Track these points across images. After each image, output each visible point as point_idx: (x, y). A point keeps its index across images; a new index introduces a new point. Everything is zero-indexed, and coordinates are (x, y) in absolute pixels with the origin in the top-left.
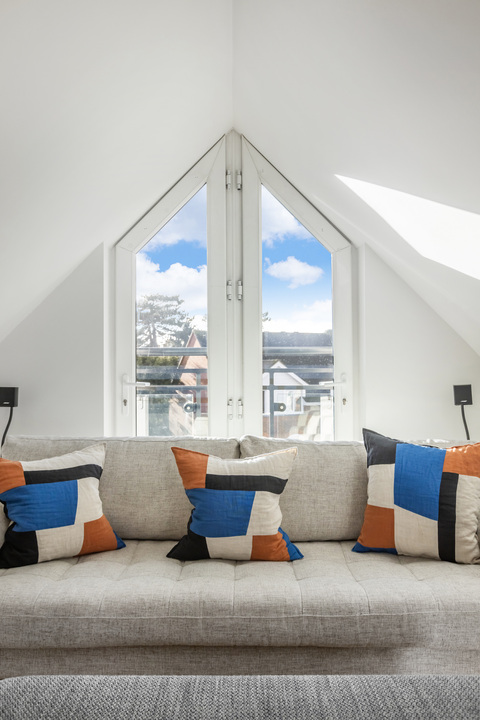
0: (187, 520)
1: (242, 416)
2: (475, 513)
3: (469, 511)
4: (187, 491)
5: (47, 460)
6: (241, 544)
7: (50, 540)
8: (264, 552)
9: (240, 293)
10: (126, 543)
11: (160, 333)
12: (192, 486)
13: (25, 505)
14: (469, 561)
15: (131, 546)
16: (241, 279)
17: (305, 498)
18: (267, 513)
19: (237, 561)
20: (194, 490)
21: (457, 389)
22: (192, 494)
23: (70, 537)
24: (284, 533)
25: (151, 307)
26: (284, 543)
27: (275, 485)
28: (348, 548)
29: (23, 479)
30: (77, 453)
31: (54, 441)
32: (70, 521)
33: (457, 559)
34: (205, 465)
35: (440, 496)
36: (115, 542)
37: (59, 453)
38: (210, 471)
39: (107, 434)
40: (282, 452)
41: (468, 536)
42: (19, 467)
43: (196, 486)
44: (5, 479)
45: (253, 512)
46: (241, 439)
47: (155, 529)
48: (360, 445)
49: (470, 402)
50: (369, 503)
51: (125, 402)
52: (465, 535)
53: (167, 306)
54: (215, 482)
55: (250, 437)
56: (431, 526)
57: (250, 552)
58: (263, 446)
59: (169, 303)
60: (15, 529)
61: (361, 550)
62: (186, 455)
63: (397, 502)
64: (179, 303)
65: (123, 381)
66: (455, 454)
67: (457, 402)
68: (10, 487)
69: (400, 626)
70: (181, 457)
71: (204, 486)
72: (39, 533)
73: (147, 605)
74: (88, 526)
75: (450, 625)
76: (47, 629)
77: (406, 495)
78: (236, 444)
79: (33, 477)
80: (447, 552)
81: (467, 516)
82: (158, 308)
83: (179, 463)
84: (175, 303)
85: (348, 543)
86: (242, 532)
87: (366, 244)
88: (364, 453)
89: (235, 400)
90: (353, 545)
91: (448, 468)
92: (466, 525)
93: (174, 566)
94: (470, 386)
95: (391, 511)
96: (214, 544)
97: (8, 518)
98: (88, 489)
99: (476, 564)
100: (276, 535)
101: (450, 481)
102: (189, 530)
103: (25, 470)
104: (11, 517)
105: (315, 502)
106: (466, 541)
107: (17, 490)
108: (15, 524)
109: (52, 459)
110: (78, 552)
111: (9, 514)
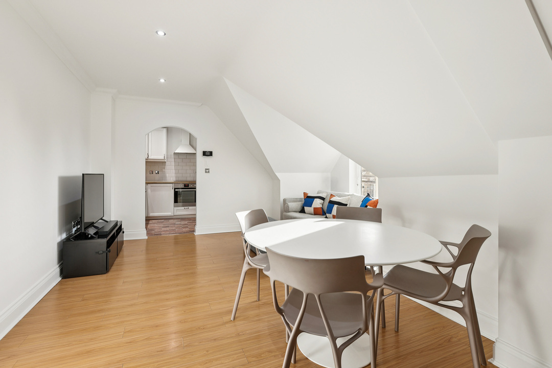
23: (310, 210)
38: (331, 199)
40: (348, 197)
74: (314, 208)
103: (308, 195)
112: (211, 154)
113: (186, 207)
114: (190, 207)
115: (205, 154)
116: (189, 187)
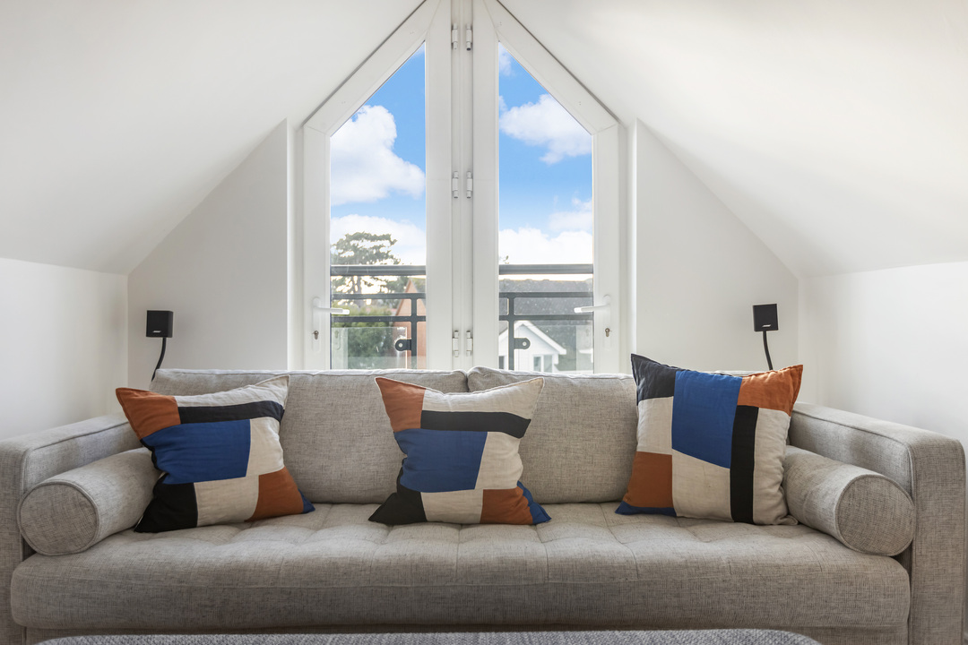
0: (397, 473)
1: (472, 352)
2: (780, 458)
3: (771, 456)
4: (397, 434)
5: (210, 395)
6: (467, 501)
7: (212, 495)
9: (470, 188)
10: (315, 506)
11: (366, 283)
12: (403, 426)
13: (180, 449)
14: (771, 520)
15: (321, 511)
16: (471, 170)
17: (555, 446)
18: (503, 460)
19: (461, 524)
20: (406, 431)
21: (757, 309)
22: (402, 438)
23: (240, 492)
24: (525, 489)
25: (355, 248)
26: (526, 501)
27: (514, 425)
28: (610, 510)
29: (178, 416)
30: (251, 388)
31: (220, 376)
32: (240, 471)
33: (755, 518)
34: (420, 399)
35: (734, 436)
36: (301, 503)
37: (225, 388)
38: (427, 406)
39: (291, 367)
41: (770, 487)
42: (173, 402)
43: (407, 427)
44: (151, 417)
45: (484, 459)
46: (468, 371)
47: (354, 487)
48: (628, 378)
49: (775, 327)
50: (639, 450)
51: (316, 334)
52: (766, 486)
53: (375, 247)
54: (433, 420)
55: (480, 369)
56: (721, 475)
57: (479, 511)
58: (499, 380)
59: (378, 243)
60: (167, 481)
61: (628, 511)
62: (396, 388)
63: (676, 446)
64: (392, 243)
65: (314, 307)
66: (754, 382)
67: (758, 328)
68: (159, 426)
69: (678, 596)
70: (390, 391)
71: (419, 426)
72: (197, 485)
73: (342, 570)
74: (264, 479)
75: (744, 593)
76: (207, 603)
77: (685, 437)
78: (462, 378)
79: (189, 414)
80: (742, 510)
81: (770, 462)
82: (365, 251)
83: (385, 398)
84: (386, 243)
85: (611, 505)
86: (470, 484)
87: (638, 119)
88: (633, 388)
89: (463, 332)
90: (616, 506)
91: (744, 400)
92: (768, 473)
93: (378, 531)
94: (775, 306)
95: (667, 460)
96: (432, 501)
97: (157, 468)
98: (265, 432)
99: (780, 524)
100: (514, 489)
101: (746, 417)
102: (399, 486)
103: (179, 405)
104: (160, 465)
105: (567, 450)
106: (768, 494)
107: (169, 430)
108: (167, 474)
109: (216, 394)
110: (251, 514)
111: (158, 462)
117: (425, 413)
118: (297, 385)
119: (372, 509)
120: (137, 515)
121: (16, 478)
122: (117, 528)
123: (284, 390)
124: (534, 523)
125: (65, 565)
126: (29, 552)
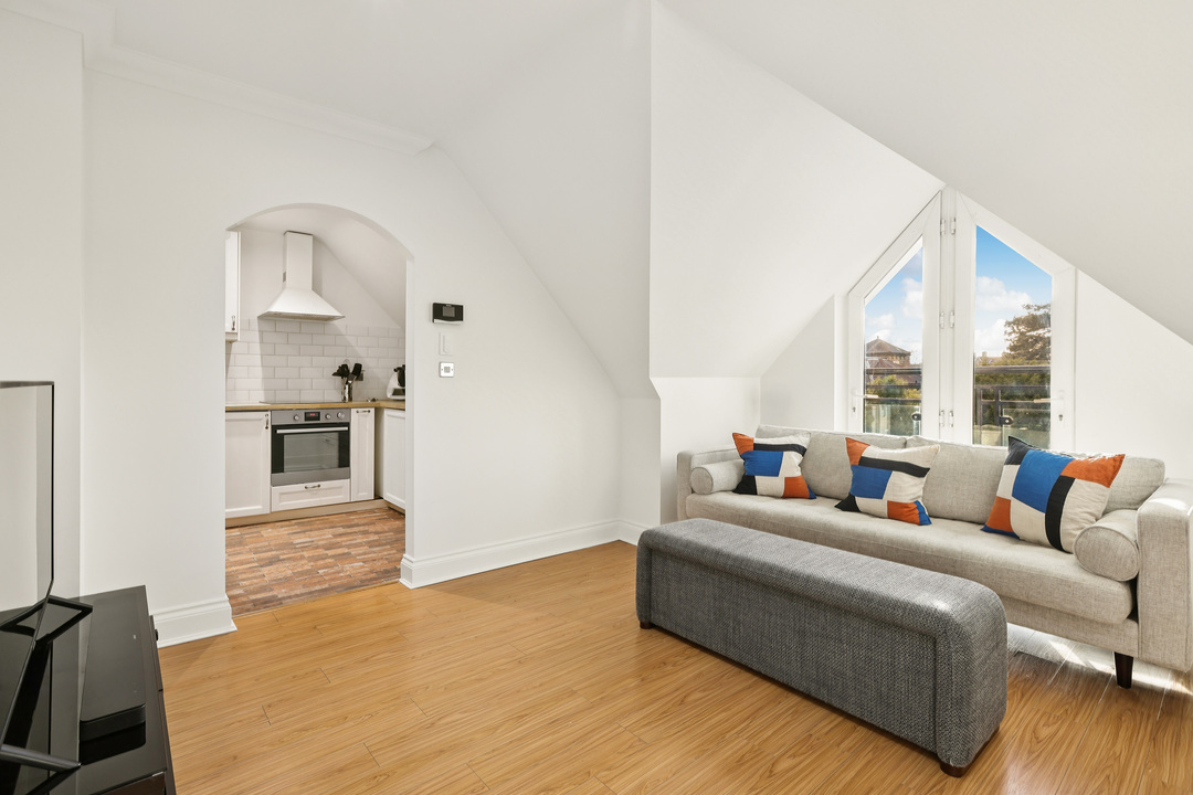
0: (849, 487)
2: (1090, 513)
3: (1078, 510)
4: (851, 467)
5: (770, 439)
6: (879, 505)
7: (762, 482)
8: (897, 512)
9: (952, 322)
10: (816, 496)
12: (854, 463)
13: (753, 461)
15: (819, 499)
16: (953, 310)
18: (904, 487)
19: (878, 517)
20: (855, 466)
22: (853, 469)
23: (776, 484)
24: (917, 506)
26: (917, 511)
28: (977, 528)
29: (753, 447)
30: (791, 437)
31: (784, 430)
32: (776, 474)
33: (1063, 548)
34: (864, 450)
35: (1051, 494)
36: (808, 494)
38: (865, 454)
40: (928, 447)
41: (1073, 530)
42: (752, 441)
44: (743, 446)
45: (889, 484)
46: (909, 438)
47: (830, 490)
50: (998, 495)
51: (854, 409)
52: (1068, 528)
54: (867, 462)
55: (916, 437)
56: (1041, 517)
57: (886, 511)
58: (923, 444)
61: (987, 530)
62: (854, 443)
63: (1014, 495)
65: (853, 394)
66: (1080, 462)
68: (745, 451)
70: (850, 444)
71: (861, 465)
72: (757, 477)
74: (787, 480)
77: (1022, 491)
78: (904, 441)
79: (758, 447)
80: (1054, 541)
81: (1074, 514)
83: (848, 448)
85: (977, 525)
86: (881, 496)
89: (947, 411)
91: (1066, 473)
93: (839, 512)
95: (1009, 502)
96: (861, 502)
97: (745, 468)
98: (791, 458)
100: (909, 505)
101: (1064, 484)
102: (848, 493)
103: (755, 442)
106: (1071, 534)
107: (749, 453)
108: (747, 471)
109: (773, 439)
110: (781, 494)
111: (746, 466)
112: (457, 313)
113: (310, 485)
114: (324, 484)
115: (439, 311)
116: (322, 420)
117: (862, 458)
118: (815, 439)
119: (837, 502)
120: (734, 486)
121: (690, 464)
122: (723, 488)
123: (808, 439)
124: (921, 524)
125: (702, 497)
126: (693, 492)
